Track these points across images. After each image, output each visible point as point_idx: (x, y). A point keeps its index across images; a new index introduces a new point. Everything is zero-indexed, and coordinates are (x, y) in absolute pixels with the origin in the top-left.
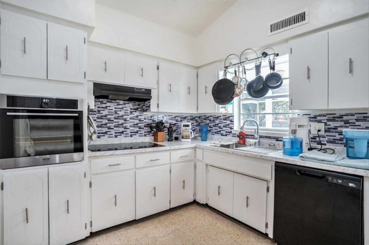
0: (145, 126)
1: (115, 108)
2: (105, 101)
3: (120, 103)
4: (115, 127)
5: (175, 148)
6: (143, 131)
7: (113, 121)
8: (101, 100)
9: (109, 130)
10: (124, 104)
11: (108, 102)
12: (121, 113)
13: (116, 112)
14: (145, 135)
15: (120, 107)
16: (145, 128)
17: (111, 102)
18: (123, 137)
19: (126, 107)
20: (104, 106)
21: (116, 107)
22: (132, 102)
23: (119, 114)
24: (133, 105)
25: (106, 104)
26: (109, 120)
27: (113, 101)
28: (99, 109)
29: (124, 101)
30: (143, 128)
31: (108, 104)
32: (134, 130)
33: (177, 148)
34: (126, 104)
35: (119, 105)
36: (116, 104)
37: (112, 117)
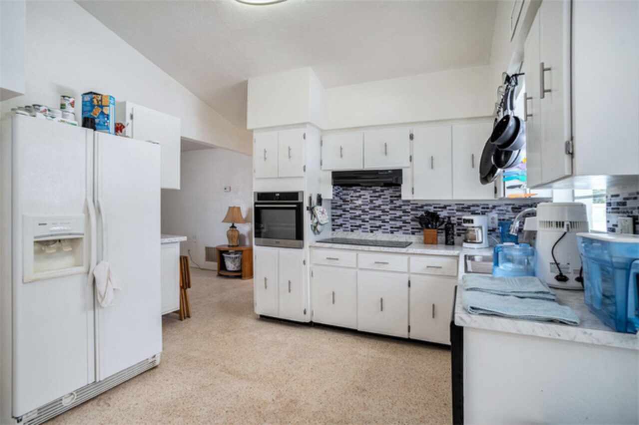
0: (412, 220)
1: (371, 197)
2: (358, 189)
3: (377, 190)
4: (371, 219)
5: (416, 252)
6: (409, 227)
7: (368, 212)
8: (354, 188)
9: (363, 223)
10: (382, 191)
11: (362, 189)
12: (378, 202)
13: (371, 201)
14: (413, 233)
15: (377, 194)
16: (412, 223)
17: (365, 190)
18: (381, 233)
19: (384, 195)
20: (358, 194)
21: (372, 195)
22: (393, 187)
23: (375, 204)
24: (394, 191)
25: (359, 192)
26: (363, 211)
27: (368, 188)
28: (352, 198)
29: (382, 186)
30: (409, 223)
31: (362, 192)
32: (395, 224)
33: (418, 253)
34: (385, 191)
35: (375, 191)
36: (371, 192)
37: (367, 208)
